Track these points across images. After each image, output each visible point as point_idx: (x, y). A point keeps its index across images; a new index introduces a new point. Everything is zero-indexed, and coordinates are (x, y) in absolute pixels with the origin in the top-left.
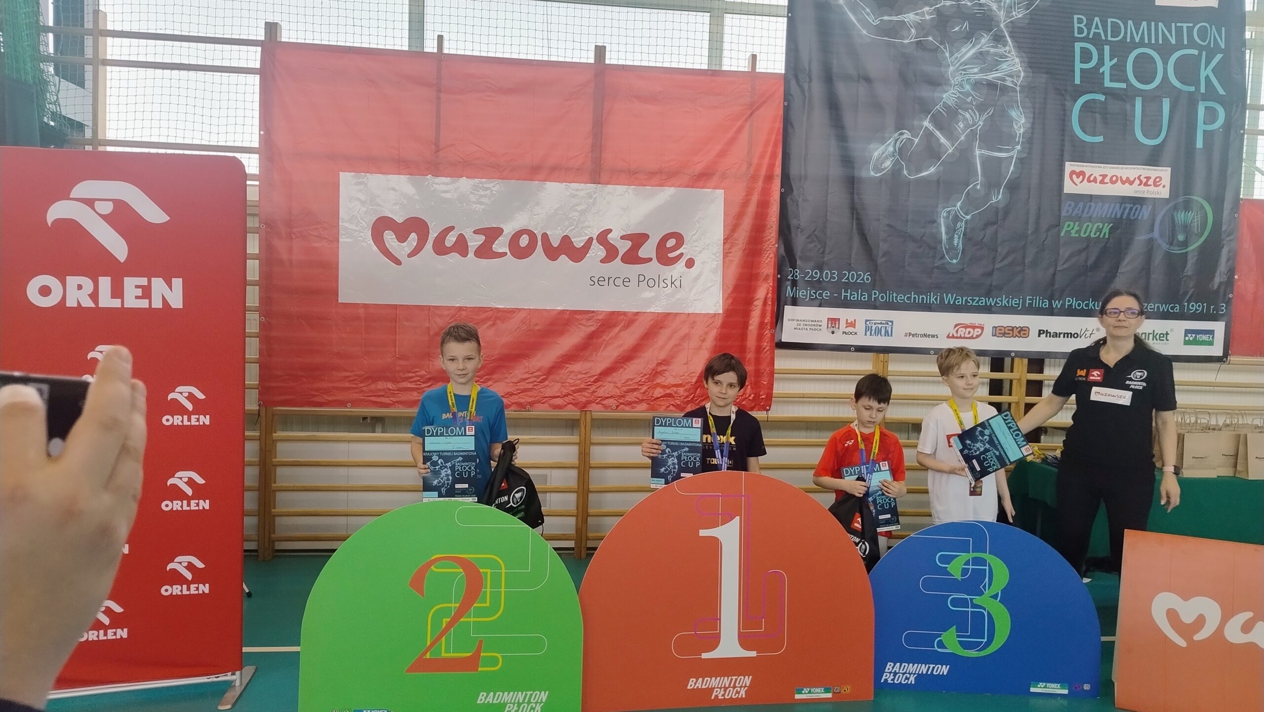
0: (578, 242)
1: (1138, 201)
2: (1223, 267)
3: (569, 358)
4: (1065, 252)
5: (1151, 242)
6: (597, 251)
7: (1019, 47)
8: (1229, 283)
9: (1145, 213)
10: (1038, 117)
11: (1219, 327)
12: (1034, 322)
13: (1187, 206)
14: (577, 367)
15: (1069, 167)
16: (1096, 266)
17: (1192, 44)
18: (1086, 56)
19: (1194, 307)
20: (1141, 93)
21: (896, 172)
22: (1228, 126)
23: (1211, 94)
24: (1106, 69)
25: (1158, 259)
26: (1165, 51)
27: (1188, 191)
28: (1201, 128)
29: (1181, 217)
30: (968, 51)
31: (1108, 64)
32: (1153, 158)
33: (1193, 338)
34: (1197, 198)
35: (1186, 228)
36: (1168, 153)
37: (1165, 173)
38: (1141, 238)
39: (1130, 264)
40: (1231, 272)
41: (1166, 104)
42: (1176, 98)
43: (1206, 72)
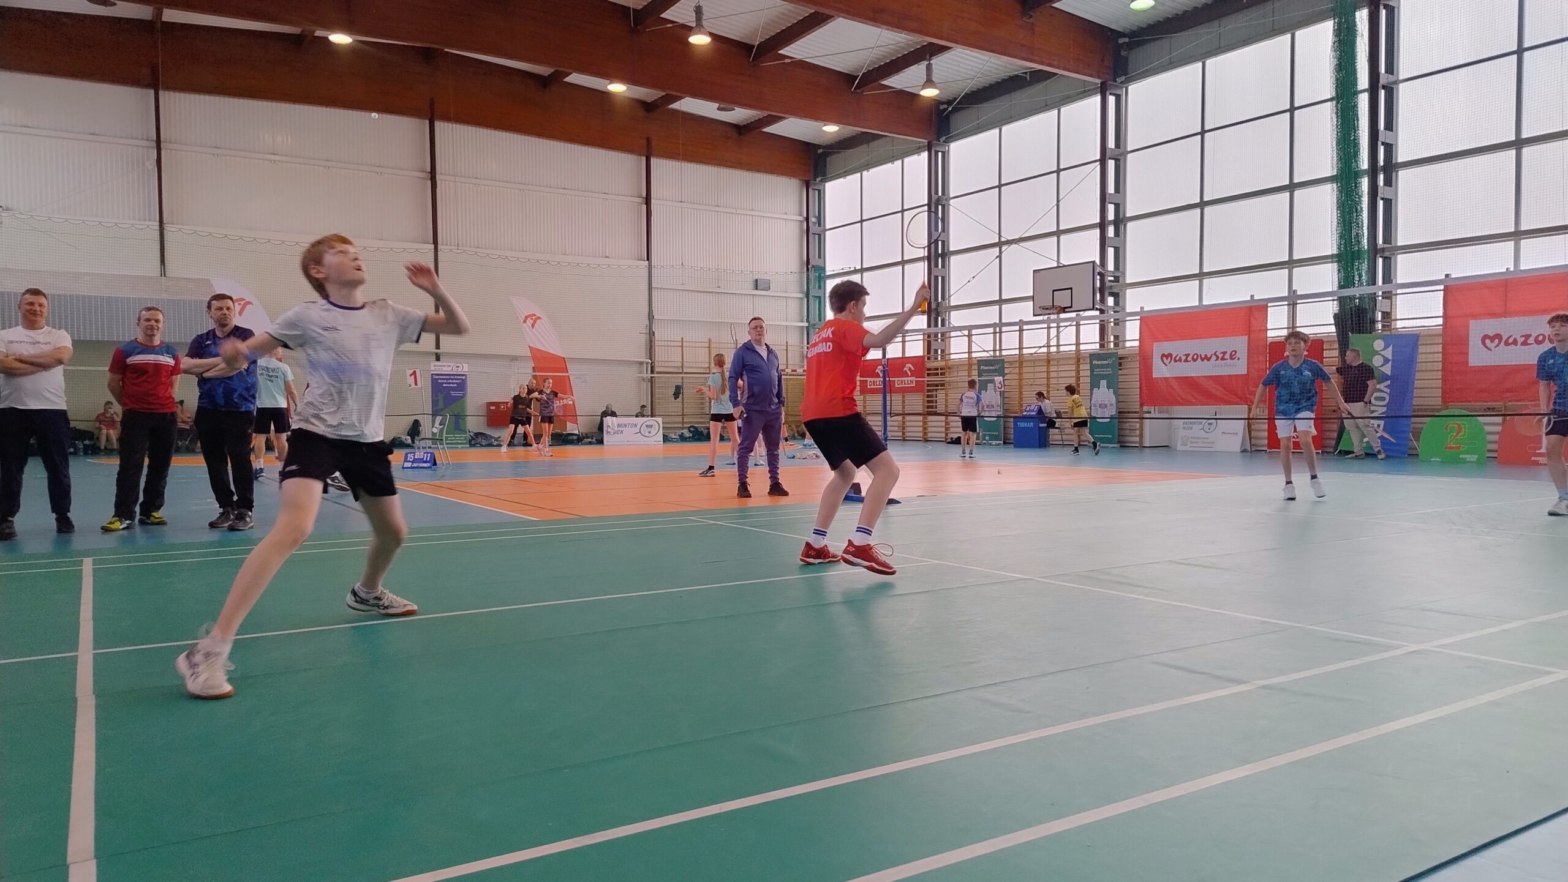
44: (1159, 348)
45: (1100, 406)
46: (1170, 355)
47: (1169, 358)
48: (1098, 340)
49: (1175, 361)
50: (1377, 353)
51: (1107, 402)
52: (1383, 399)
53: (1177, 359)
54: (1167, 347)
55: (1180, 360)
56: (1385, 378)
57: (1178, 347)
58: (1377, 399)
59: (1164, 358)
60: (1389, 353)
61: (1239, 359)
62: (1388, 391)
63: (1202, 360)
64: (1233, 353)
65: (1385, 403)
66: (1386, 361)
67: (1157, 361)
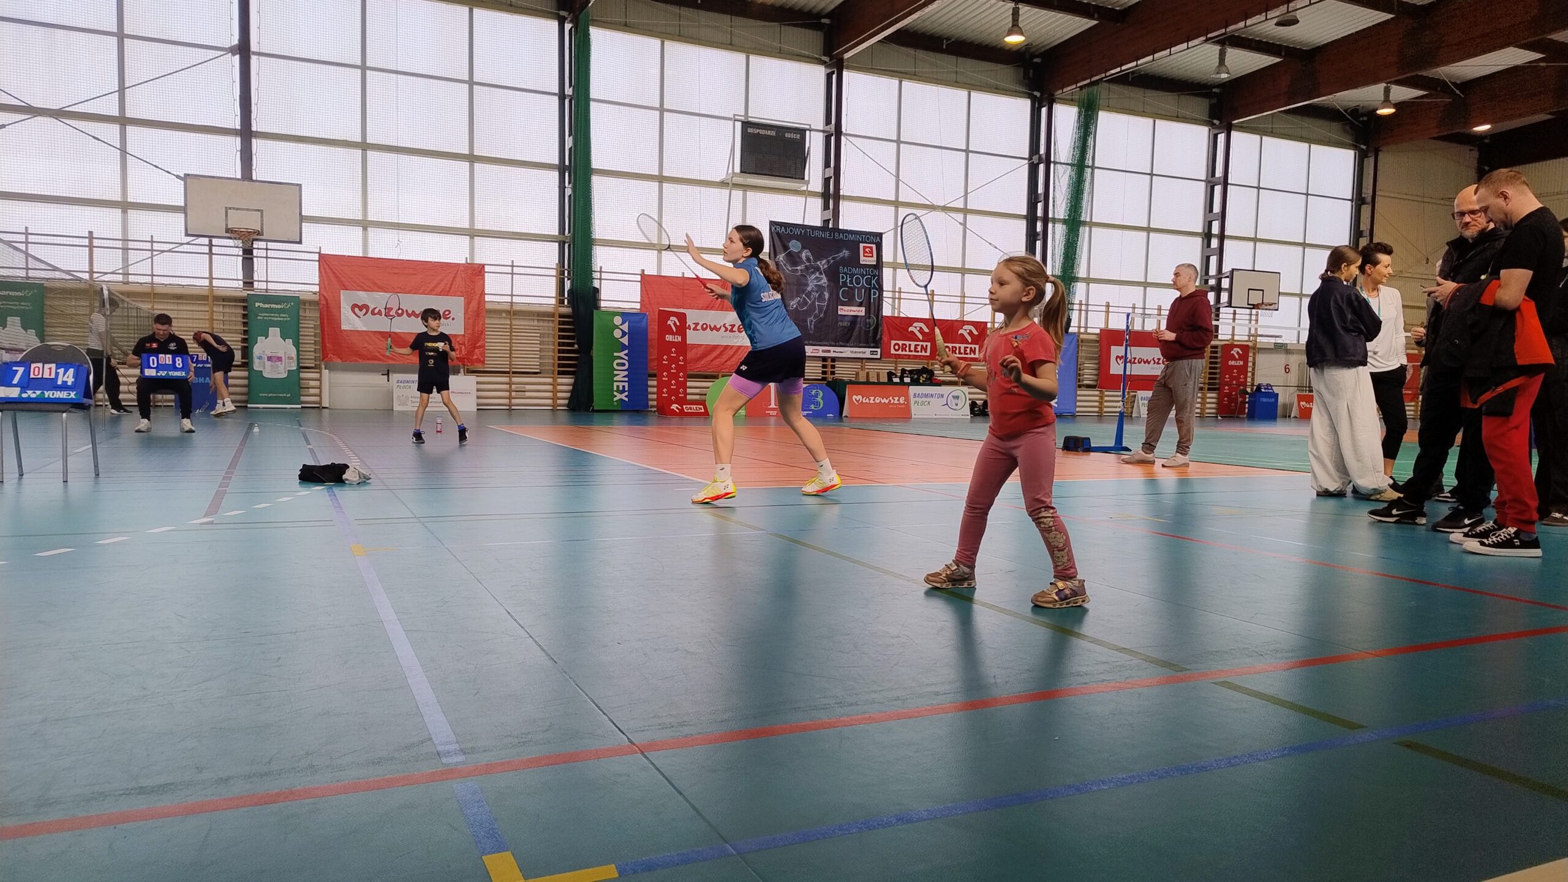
0: (718, 327)
1: (856, 317)
2: (879, 333)
3: (716, 358)
4: (839, 330)
5: (860, 327)
6: (723, 329)
7: (826, 275)
8: (881, 338)
9: (859, 319)
10: (831, 294)
11: (879, 350)
12: (832, 349)
13: (869, 318)
14: (718, 360)
15: (839, 307)
16: (847, 333)
17: (869, 275)
18: (843, 278)
19: (872, 345)
20: (857, 288)
21: (797, 308)
22: (879, 296)
23: (875, 288)
24: (848, 281)
25: (863, 331)
26: (863, 276)
27: (870, 314)
28: (872, 297)
29: (868, 321)
30: (813, 277)
31: (849, 280)
32: (860, 305)
33: (872, 353)
34: (872, 315)
35: (869, 323)
36: (864, 304)
37: (863, 309)
38: (858, 326)
39: (855, 333)
40: (881, 335)
41: (863, 290)
42: (866, 289)
43: (873, 282)
44: (346, 299)
45: (270, 359)
46: (366, 307)
47: (364, 310)
48: (242, 278)
49: (373, 313)
50: (617, 327)
51: (281, 354)
52: (624, 365)
53: (376, 311)
54: (363, 297)
55: (380, 313)
56: (623, 347)
57: (377, 299)
58: (618, 364)
59: (356, 310)
60: (625, 327)
61: (453, 319)
62: (627, 358)
63: (409, 315)
64: (447, 313)
65: (626, 367)
66: (624, 334)
67: (346, 311)
